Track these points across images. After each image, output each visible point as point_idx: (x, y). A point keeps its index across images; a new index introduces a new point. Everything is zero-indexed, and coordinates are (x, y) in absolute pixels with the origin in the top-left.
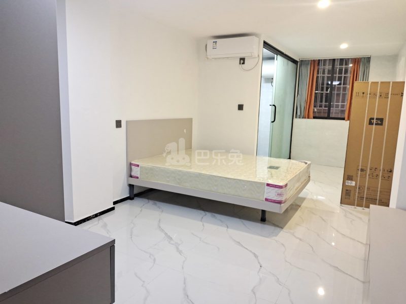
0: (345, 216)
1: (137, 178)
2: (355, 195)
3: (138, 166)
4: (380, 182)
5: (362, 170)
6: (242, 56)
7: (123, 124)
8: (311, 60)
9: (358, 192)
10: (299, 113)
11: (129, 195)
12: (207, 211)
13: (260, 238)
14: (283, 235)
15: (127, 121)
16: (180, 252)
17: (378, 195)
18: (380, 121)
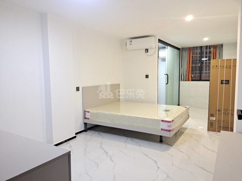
0: (210, 138)
1: (89, 119)
2: (216, 125)
3: (89, 112)
4: (230, 117)
5: (219, 111)
6: (147, 48)
7: (80, 89)
8: (188, 48)
9: (218, 124)
10: (183, 78)
11: (84, 129)
12: (129, 137)
13: (159, 152)
14: (172, 150)
15: (82, 87)
16: (112, 161)
17: (230, 125)
18: (228, 82)
